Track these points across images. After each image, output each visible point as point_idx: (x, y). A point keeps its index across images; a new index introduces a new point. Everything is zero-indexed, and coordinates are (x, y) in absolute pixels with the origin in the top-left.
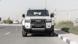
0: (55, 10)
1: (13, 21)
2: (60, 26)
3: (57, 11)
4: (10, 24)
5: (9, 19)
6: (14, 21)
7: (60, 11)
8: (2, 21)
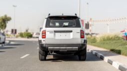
0: (91, 19)
1: (33, 33)
2: (104, 43)
3: (93, 21)
4: (28, 38)
5: (27, 31)
6: (35, 34)
7: (97, 21)
8: (17, 34)
